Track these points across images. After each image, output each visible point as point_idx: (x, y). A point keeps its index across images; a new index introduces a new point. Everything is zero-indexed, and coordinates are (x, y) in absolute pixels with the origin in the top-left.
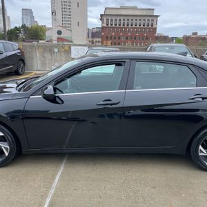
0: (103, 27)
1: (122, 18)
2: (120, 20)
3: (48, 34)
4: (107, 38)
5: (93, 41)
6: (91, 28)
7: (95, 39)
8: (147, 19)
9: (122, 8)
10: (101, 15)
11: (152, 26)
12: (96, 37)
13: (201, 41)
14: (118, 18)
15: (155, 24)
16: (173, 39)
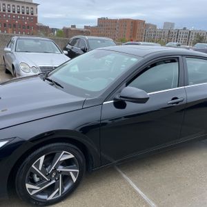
8: (25, 6)
11: (32, 14)
15: (35, 12)
16: (53, 30)
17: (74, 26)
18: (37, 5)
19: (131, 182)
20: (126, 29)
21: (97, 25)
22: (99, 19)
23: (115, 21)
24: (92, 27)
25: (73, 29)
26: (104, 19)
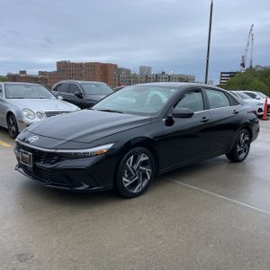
17: (24, 72)
20: (94, 74)
21: (56, 70)
23: (80, 65)
25: (22, 75)
26: (66, 62)
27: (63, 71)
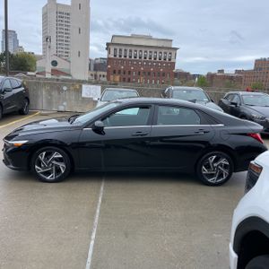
0: (109, 59)
1: (133, 49)
2: (131, 51)
3: (39, 64)
4: (115, 72)
5: (96, 76)
6: (94, 59)
7: (99, 73)
8: (163, 51)
9: (133, 37)
10: (108, 44)
11: (170, 60)
12: (100, 70)
13: (227, 81)
14: (128, 49)
15: (173, 57)
16: (194, 76)
17: (222, 71)
18: (176, 49)
19: (102, 188)
22: (256, 61)
24: (246, 71)
26: (265, 59)
27: (261, 69)
